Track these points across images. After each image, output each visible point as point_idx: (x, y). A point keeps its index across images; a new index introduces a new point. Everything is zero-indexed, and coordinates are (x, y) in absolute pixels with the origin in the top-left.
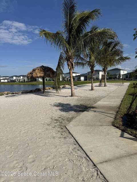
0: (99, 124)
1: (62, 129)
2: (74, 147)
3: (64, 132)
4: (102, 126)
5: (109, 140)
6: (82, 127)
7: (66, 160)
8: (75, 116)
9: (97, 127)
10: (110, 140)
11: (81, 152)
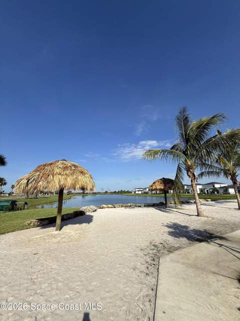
0: (213, 270)
1: (154, 260)
2: (148, 293)
3: (153, 266)
4: (216, 275)
5: (210, 305)
6: (182, 266)
7: (124, 308)
8: (185, 247)
9: (205, 273)
10: (212, 308)
11: (150, 305)
